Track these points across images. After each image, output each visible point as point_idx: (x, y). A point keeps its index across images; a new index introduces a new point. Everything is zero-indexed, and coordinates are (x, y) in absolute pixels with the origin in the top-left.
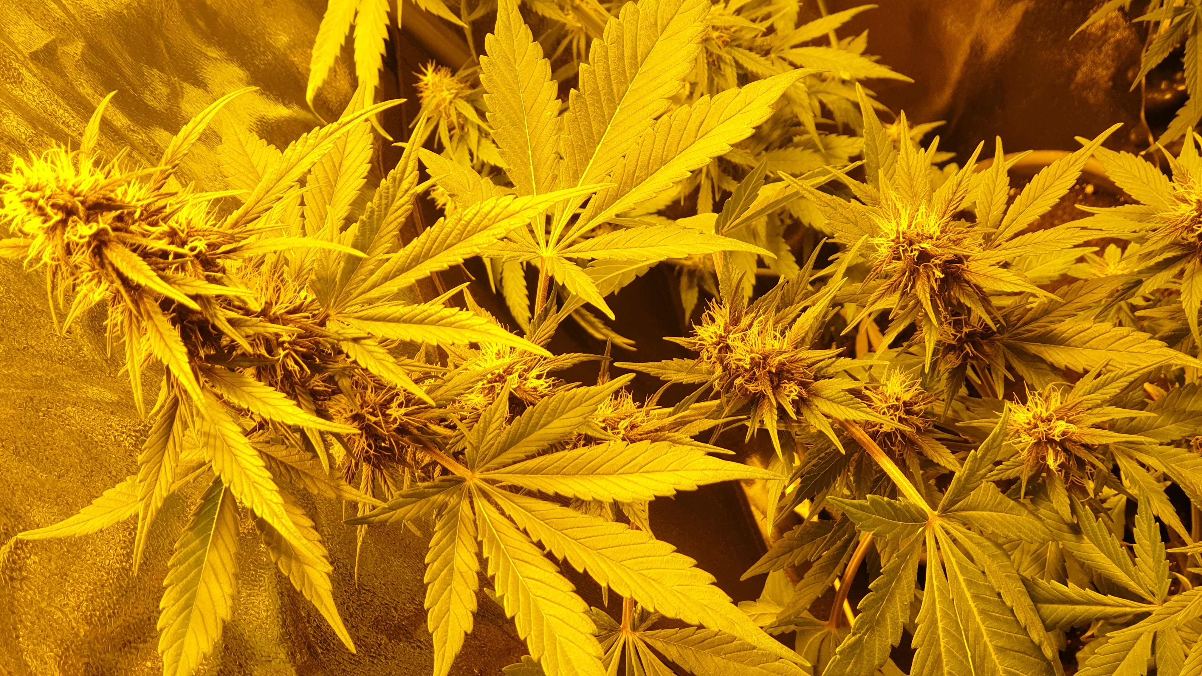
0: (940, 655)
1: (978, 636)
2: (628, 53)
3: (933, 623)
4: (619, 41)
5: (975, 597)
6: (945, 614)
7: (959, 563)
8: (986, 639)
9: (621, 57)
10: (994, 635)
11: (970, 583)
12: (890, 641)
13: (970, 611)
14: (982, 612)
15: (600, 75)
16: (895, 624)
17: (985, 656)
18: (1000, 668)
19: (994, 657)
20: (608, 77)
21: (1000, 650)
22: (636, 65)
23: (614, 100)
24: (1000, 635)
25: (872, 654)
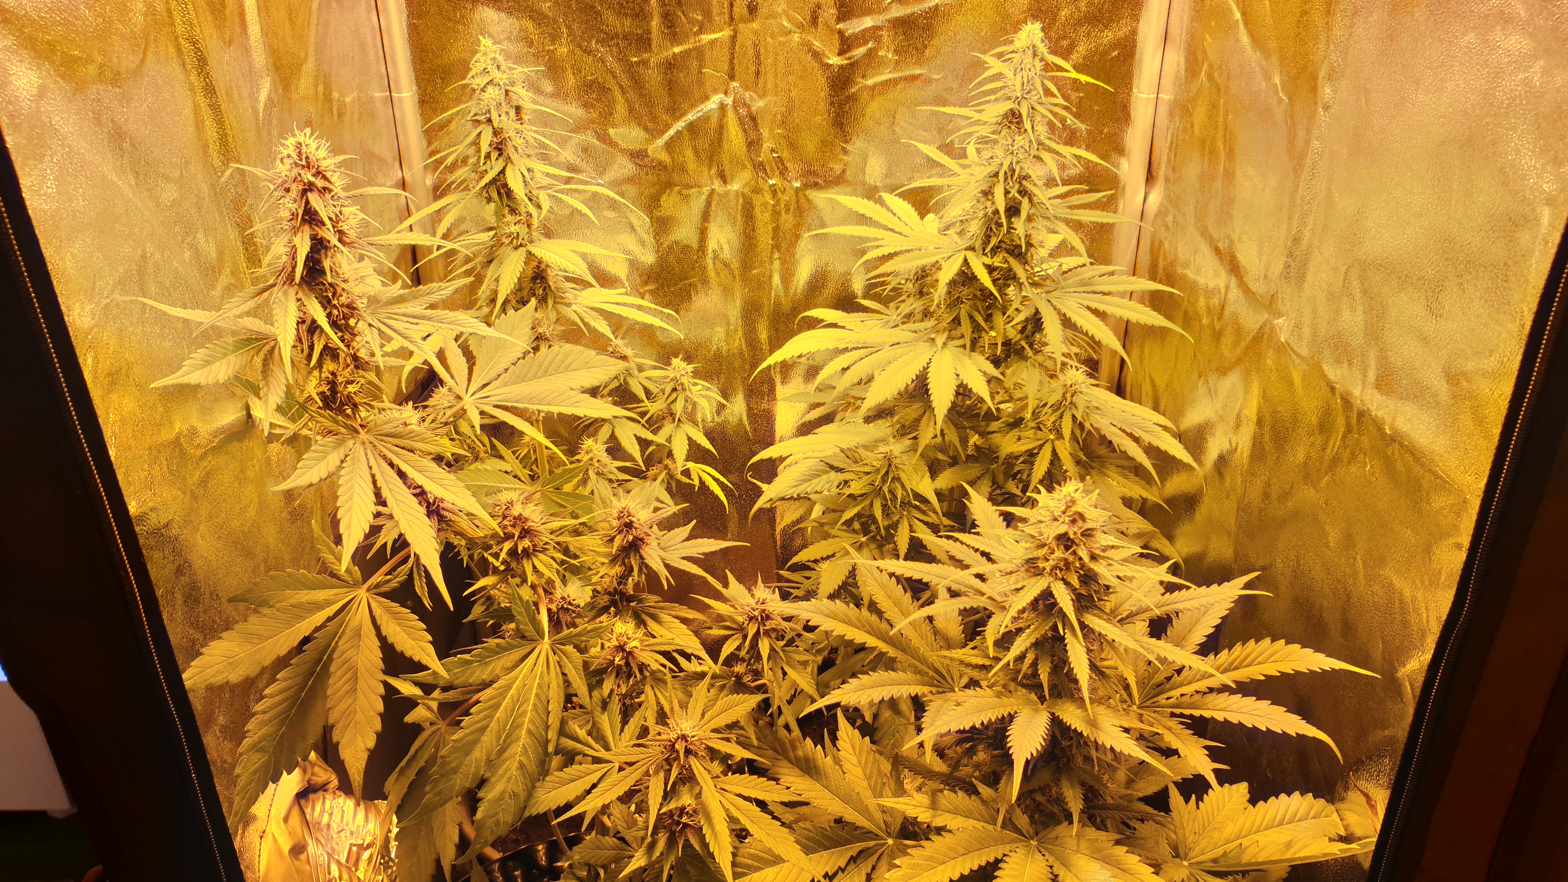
0: (501, 704)
1: (524, 714)
2: (567, 362)
3: (509, 687)
4: (567, 355)
5: (537, 695)
6: (518, 688)
7: (542, 672)
8: (527, 720)
9: (563, 361)
10: (532, 721)
11: (539, 686)
12: (484, 677)
13: (528, 699)
14: (535, 705)
15: (549, 359)
16: (492, 671)
17: (519, 726)
18: (522, 741)
19: (524, 732)
20: (551, 363)
21: (529, 731)
22: (566, 369)
23: (546, 373)
24: (534, 724)
25: (472, 674)
